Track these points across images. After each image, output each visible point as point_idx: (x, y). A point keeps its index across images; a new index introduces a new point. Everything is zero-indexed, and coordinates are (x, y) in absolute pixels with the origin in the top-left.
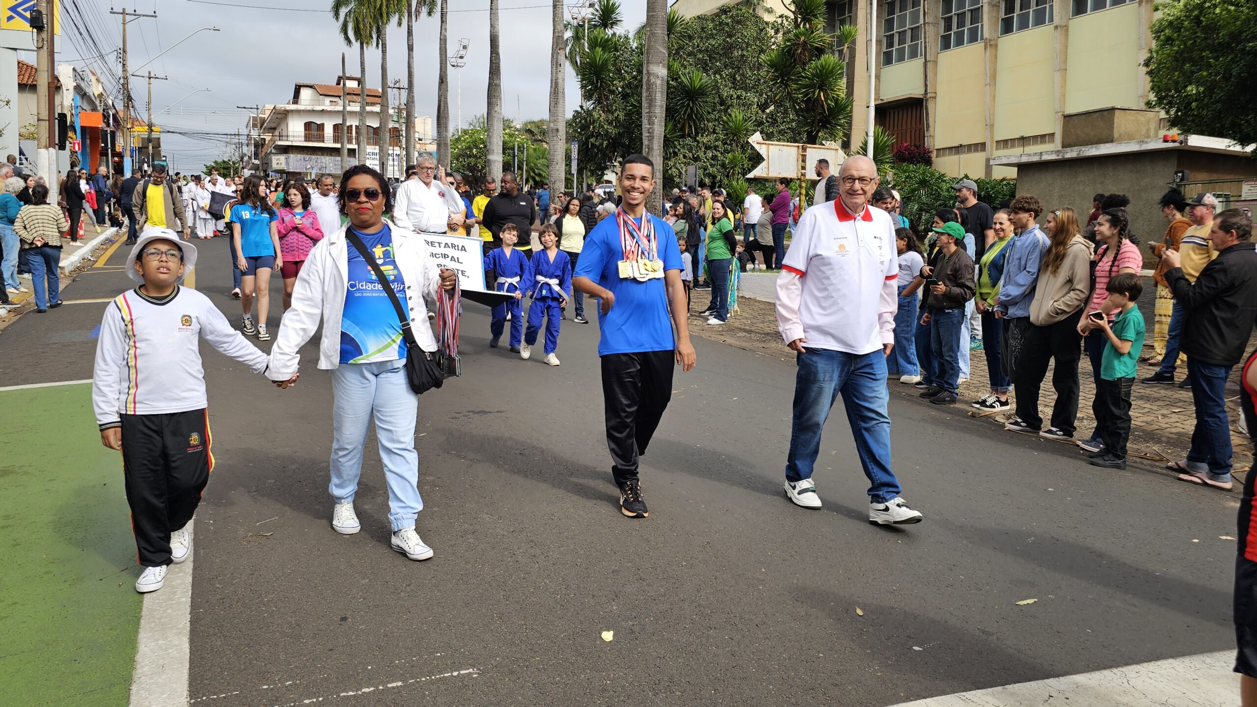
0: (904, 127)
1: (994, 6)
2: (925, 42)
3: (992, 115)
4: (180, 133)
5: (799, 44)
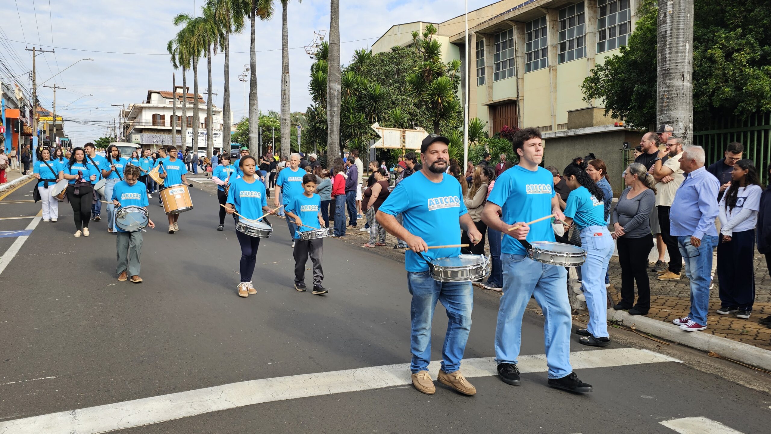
0: (507, 116)
1: (554, 47)
2: (517, 68)
3: (554, 110)
5: (426, 71)
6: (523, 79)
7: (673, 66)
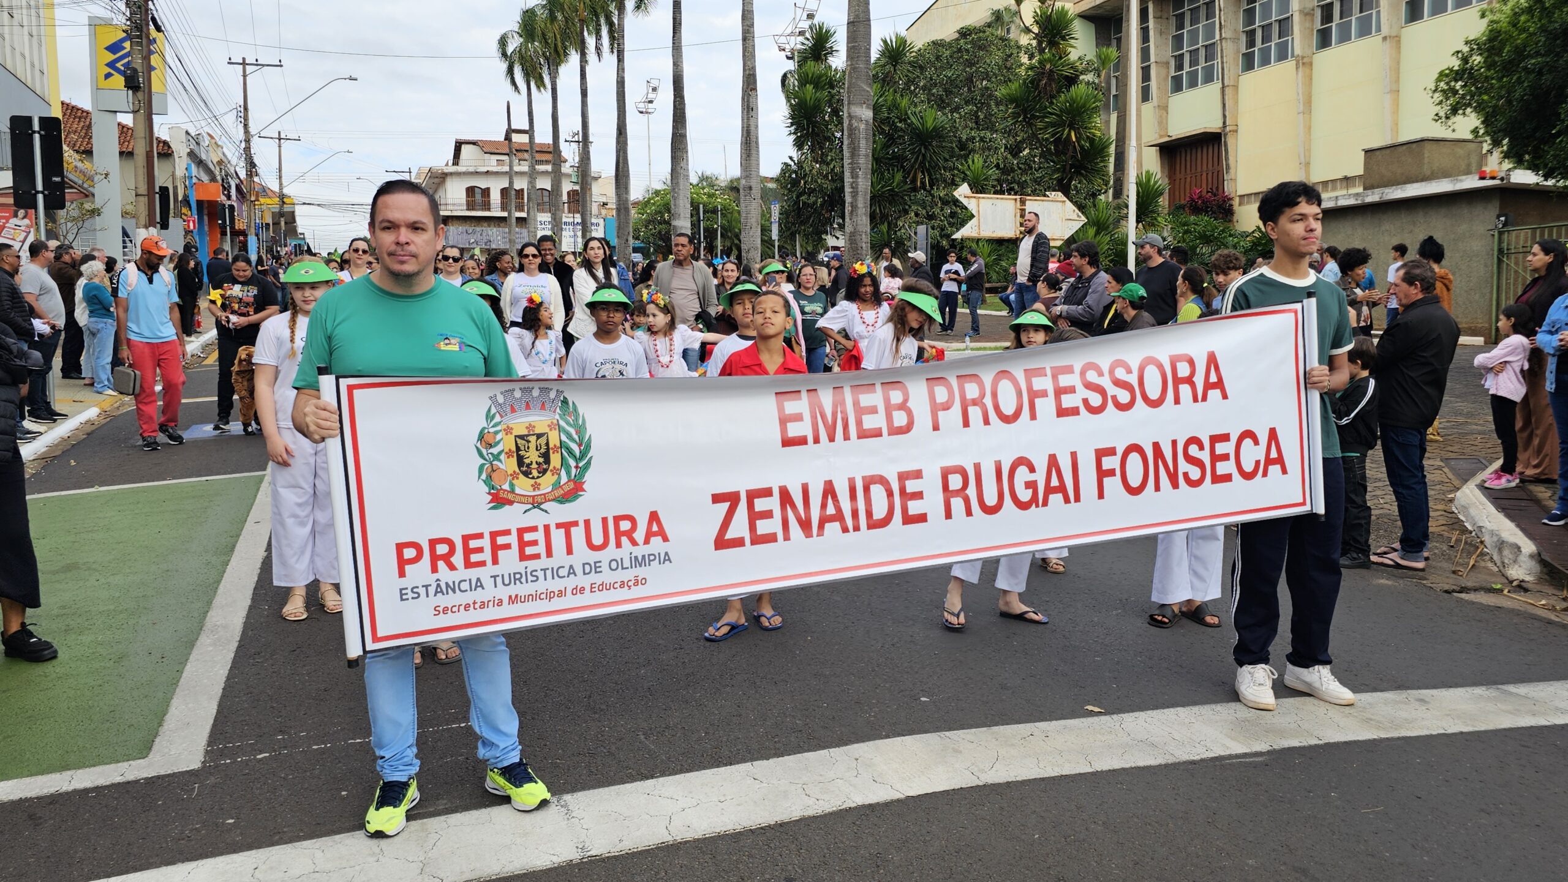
0: (1199, 169)
1: (1306, 14)
2: (1222, 63)
3: (1308, 151)
4: (319, 205)
5: (1044, 73)
6: (1237, 87)
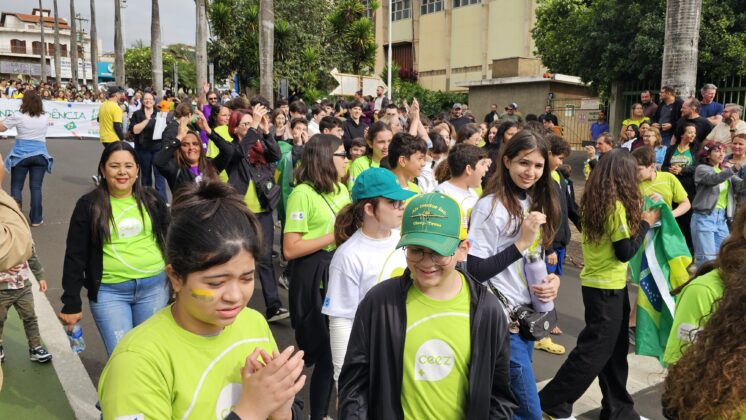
0: (402, 59)
2: (412, 9)
3: (449, 54)
5: (347, 10)
6: (418, 21)
7: (684, 31)
